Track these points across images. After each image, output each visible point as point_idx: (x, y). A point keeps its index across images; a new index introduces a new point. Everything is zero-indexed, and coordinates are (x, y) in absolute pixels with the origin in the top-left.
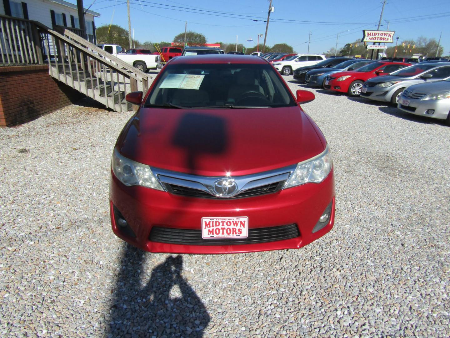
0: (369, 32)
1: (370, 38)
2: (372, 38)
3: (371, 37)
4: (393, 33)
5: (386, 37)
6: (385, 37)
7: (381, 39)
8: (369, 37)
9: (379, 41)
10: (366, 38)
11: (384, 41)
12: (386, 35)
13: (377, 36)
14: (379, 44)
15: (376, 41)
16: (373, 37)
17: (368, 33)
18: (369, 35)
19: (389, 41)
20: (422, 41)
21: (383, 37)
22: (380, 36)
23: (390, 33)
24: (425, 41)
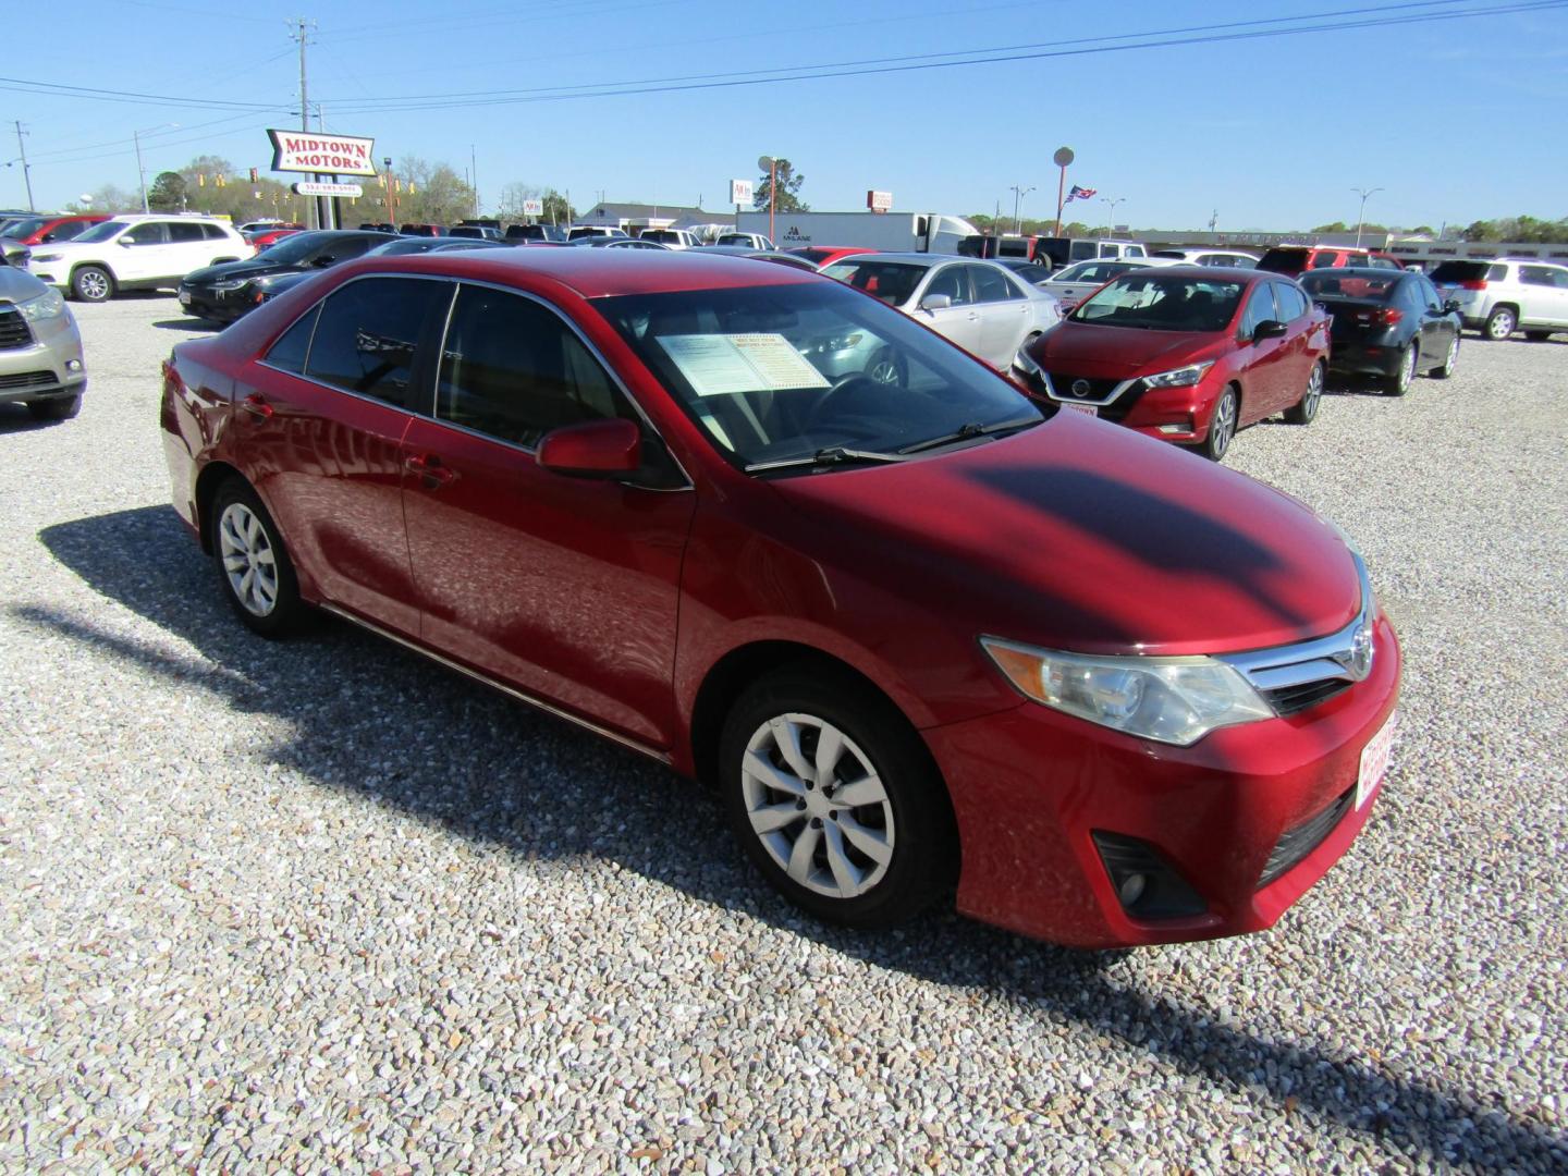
0: (293, 138)
1: (298, 159)
2: (306, 158)
3: (302, 155)
4: (368, 144)
5: (353, 157)
6: (347, 155)
7: (337, 162)
8: (295, 154)
9: (331, 169)
10: (285, 156)
11: (348, 170)
12: (347, 149)
13: (320, 152)
14: (335, 181)
15: (321, 168)
16: (310, 154)
17: (288, 141)
18: (293, 148)
19: (362, 171)
20: (414, 169)
21: (341, 154)
22: (331, 154)
23: (360, 143)
24: (424, 172)
